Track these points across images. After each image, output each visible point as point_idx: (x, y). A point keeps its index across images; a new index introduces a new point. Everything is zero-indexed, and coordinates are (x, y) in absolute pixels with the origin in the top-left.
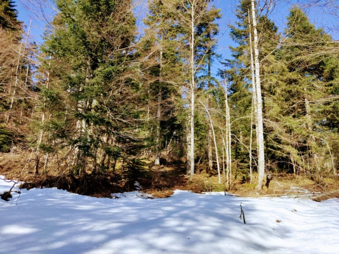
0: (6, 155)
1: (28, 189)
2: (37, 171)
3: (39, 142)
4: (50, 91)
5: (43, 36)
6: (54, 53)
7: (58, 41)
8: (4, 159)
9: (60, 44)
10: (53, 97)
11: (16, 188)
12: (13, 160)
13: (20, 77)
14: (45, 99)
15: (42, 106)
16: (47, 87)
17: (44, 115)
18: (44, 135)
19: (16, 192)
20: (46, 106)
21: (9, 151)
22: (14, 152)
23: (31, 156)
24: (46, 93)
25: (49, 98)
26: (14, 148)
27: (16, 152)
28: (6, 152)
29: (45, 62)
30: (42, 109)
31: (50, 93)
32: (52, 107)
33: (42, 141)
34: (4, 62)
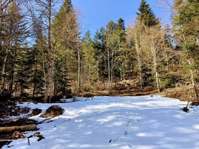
0: (174, 89)
1: (197, 106)
2: (197, 95)
3: (192, 77)
4: (188, 45)
5: (170, 18)
6: (183, 22)
7: (183, 14)
8: (174, 91)
9: (185, 15)
10: (191, 48)
11: (189, 105)
12: (179, 91)
13: (166, 46)
14: (187, 51)
15: (187, 56)
16: (185, 43)
17: (189, 61)
18: (194, 72)
19: (190, 107)
20: (188, 55)
21: (175, 87)
22: (177, 87)
23: (190, 87)
24: (186, 47)
25: (189, 49)
26: (177, 84)
27: (179, 86)
28: (173, 87)
29: (179, 30)
30: (187, 57)
31: (189, 46)
32: (193, 54)
33: (194, 76)
34: (157, 42)
